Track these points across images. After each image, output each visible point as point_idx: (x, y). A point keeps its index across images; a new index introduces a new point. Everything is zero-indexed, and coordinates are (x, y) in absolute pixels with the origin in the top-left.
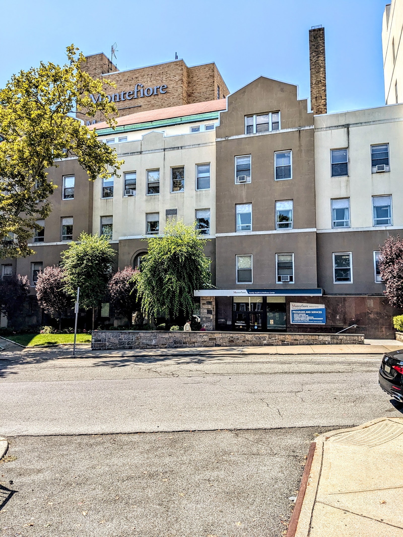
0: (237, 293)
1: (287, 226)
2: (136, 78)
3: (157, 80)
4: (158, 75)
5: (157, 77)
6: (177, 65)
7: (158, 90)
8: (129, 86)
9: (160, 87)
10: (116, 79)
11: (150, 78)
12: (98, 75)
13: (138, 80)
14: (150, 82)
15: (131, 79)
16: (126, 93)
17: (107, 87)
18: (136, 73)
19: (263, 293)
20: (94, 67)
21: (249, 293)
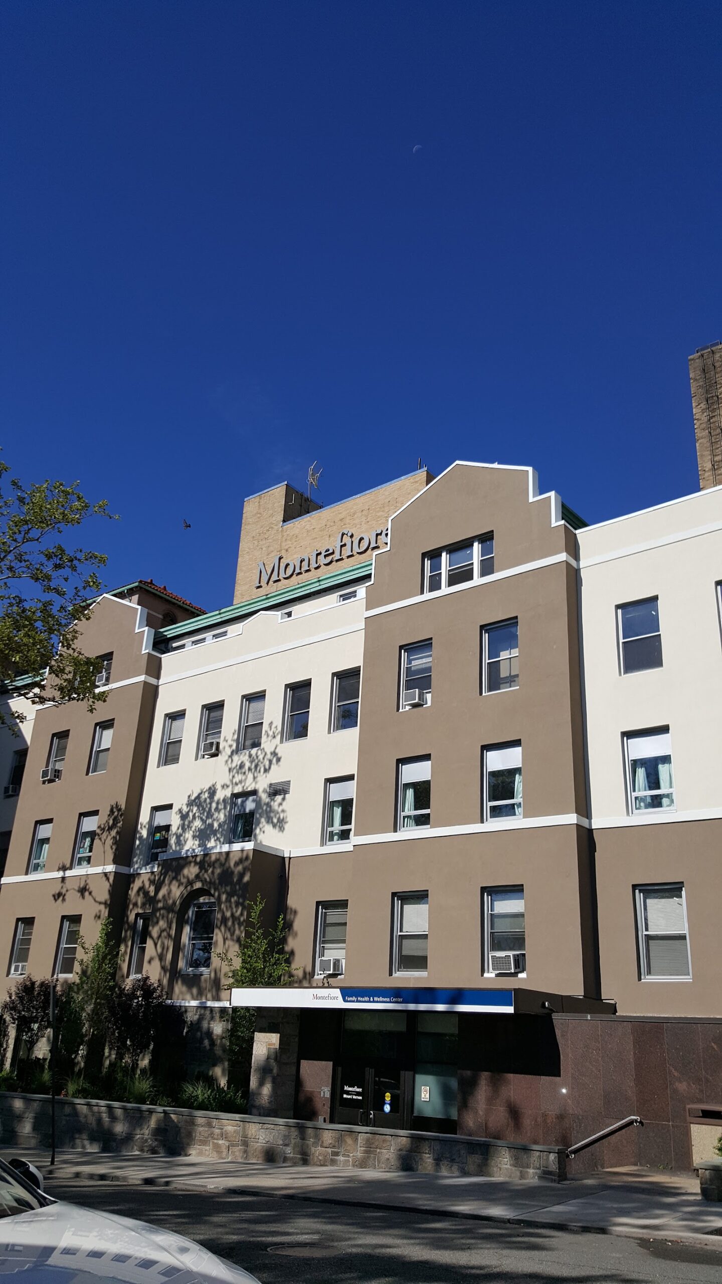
0: (320, 998)
1: (510, 811)
2: (341, 520)
3: (379, 517)
4: (380, 508)
5: (378, 512)
6: (416, 482)
7: (379, 537)
8: (328, 539)
9: (382, 531)
10: (306, 528)
11: (367, 516)
12: (276, 525)
13: (345, 524)
14: (365, 524)
15: (332, 524)
16: (320, 554)
17: (290, 545)
18: (340, 512)
19: (376, 999)
20: (271, 512)
21: (345, 1001)
